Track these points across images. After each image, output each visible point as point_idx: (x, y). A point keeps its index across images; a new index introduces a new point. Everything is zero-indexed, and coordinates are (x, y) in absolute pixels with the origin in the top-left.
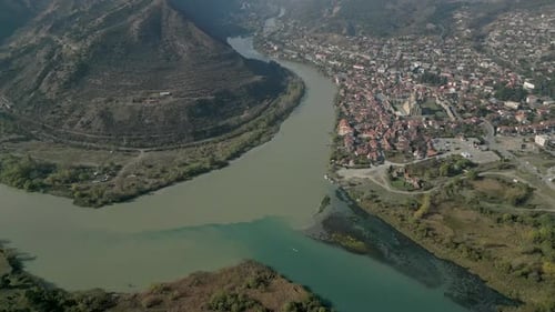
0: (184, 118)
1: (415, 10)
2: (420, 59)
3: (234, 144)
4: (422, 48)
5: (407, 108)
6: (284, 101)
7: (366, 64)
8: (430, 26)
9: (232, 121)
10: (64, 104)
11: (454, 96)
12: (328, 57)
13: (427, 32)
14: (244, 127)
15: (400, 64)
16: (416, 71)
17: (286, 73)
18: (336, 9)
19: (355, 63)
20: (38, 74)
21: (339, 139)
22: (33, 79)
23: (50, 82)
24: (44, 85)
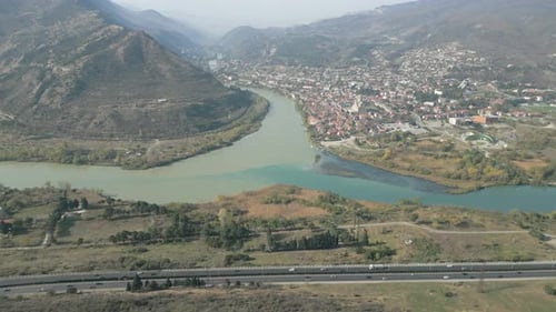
0: (183, 117)
1: (339, 50)
2: (355, 79)
3: (232, 133)
4: (354, 73)
5: (355, 108)
6: (258, 108)
7: (313, 85)
8: (356, 59)
9: (223, 120)
10: (72, 111)
11: (387, 101)
12: (279, 82)
13: (355, 63)
14: (234, 123)
15: (340, 84)
16: (353, 87)
18: (273, 51)
19: (303, 84)
20: (35, 92)
21: (312, 127)
22: (31, 97)
23: (51, 96)
24: (44, 100)
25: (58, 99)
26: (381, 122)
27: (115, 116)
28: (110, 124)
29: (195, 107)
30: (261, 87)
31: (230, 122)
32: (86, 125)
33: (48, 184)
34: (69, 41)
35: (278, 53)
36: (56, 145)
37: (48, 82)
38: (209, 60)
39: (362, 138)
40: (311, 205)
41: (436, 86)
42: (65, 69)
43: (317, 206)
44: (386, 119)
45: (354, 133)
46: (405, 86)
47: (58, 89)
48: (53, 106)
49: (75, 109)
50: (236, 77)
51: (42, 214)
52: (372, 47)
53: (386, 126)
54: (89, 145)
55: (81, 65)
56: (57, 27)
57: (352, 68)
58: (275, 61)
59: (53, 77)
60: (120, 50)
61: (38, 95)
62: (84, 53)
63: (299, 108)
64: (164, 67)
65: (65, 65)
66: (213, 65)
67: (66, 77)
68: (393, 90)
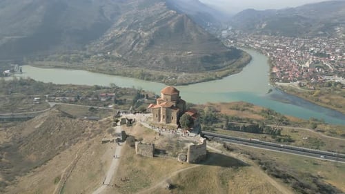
0: (199, 62)
1: (311, 26)
2: (315, 46)
3: (224, 73)
4: (315, 42)
5: (307, 65)
6: (243, 60)
7: (284, 48)
8: (321, 33)
9: (220, 65)
10: (147, 55)
11: (333, 62)
12: (262, 45)
13: (319, 35)
14: (226, 67)
15: (303, 49)
16: (312, 51)
17: (240, 51)
18: (264, 25)
19: (277, 47)
20: (131, 44)
21: (273, 73)
22: (129, 47)
23: (138, 47)
24: (135, 49)
25: (141, 49)
26: (322, 74)
27: (166, 59)
28: (163, 63)
29: (207, 57)
30: (250, 48)
31: (225, 66)
32: (152, 63)
33: (133, 87)
34: (149, 19)
35: (266, 27)
36: (138, 70)
37: (138, 39)
38: (222, 30)
39: (305, 82)
40: (256, 113)
42: (146, 34)
43: (259, 114)
44: (328, 73)
45: (300, 79)
47: (142, 44)
48: (139, 52)
49: (148, 54)
50: (236, 41)
51: (130, 99)
52: (337, 25)
53: (326, 77)
54: (153, 72)
55: (153, 32)
56: (144, 11)
57: (315, 39)
58: (264, 32)
59: (140, 37)
60: (173, 25)
61: (133, 46)
62: (155, 26)
63: (270, 62)
64: (193, 35)
65: (146, 31)
66: (224, 33)
67: (145, 38)
68: (341, 55)
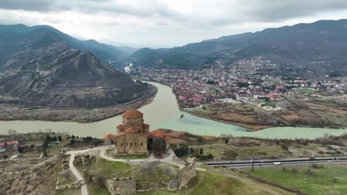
0: (110, 97)
2: (206, 76)
4: (205, 73)
5: (204, 91)
8: (207, 65)
9: (131, 98)
10: (50, 95)
11: (222, 87)
12: (164, 78)
13: (206, 67)
14: (137, 99)
15: (197, 78)
16: (204, 80)
18: (161, 61)
19: (177, 79)
20: (29, 85)
22: (27, 88)
23: (38, 87)
24: (35, 89)
25: (42, 88)
26: (217, 98)
27: (74, 97)
28: (70, 100)
29: (116, 91)
33: (40, 130)
34: (48, 58)
35: (164, 62)
36: (45, 111)
37: (37, 80)
38: (124, 67)
39: (206, 105)
40: (176, 138)
41: (249, 79)
42: (47, 73)
43: (179, 138)
45: (202, 103)
46: (233, 79)
47: (43, 84)
48: (40, 92)
49: (52, 94)
50: (140, 76)
51: (39, 144)
52: (216, 58)
54: (60, 112)
55: (55, 70)
56: (41, 50)
57: (204, 70)
58: (162, 67)
59: (39, 76)
60: (76, 62)
61: (32, 86)
62: (56, 64)
63: (174, 91)
65: (46, 70)
66: (127, 69)
67: (47, 77)
68: (226, 81)
